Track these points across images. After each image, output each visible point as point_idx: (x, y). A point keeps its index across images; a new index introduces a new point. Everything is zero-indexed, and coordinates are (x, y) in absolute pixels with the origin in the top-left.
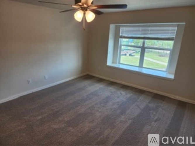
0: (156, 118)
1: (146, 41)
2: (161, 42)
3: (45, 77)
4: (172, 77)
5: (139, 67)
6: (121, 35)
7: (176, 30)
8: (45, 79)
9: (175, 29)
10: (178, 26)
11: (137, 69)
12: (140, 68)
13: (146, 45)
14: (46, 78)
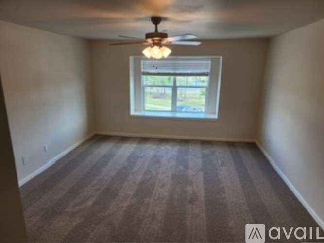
0: (220, 162)
1: (178, 78)
2: (190, 79)
3: (45, 147)
4: (216, 116)
5: (172, 111)
6: (142, 70)
7: (210, 65)
8: (45, 150)
9: (209, 63)
10: (212, 59)
11: (169, 115)
12: (174, 113)
13: (178, 84)
14: (47, 148)
